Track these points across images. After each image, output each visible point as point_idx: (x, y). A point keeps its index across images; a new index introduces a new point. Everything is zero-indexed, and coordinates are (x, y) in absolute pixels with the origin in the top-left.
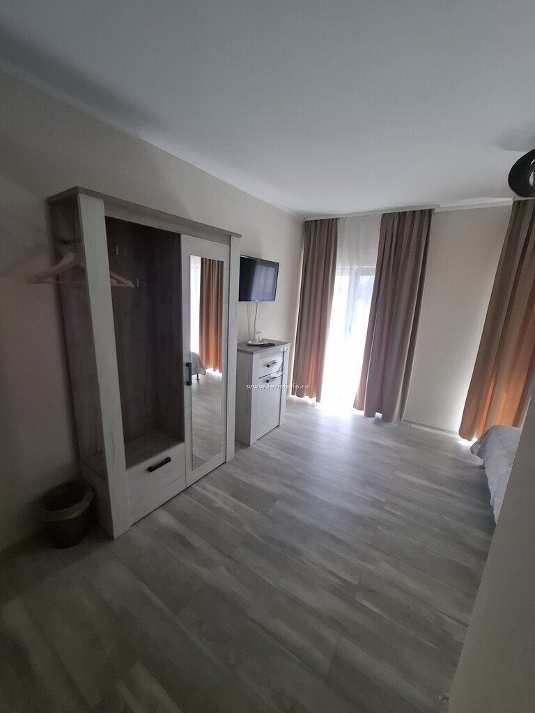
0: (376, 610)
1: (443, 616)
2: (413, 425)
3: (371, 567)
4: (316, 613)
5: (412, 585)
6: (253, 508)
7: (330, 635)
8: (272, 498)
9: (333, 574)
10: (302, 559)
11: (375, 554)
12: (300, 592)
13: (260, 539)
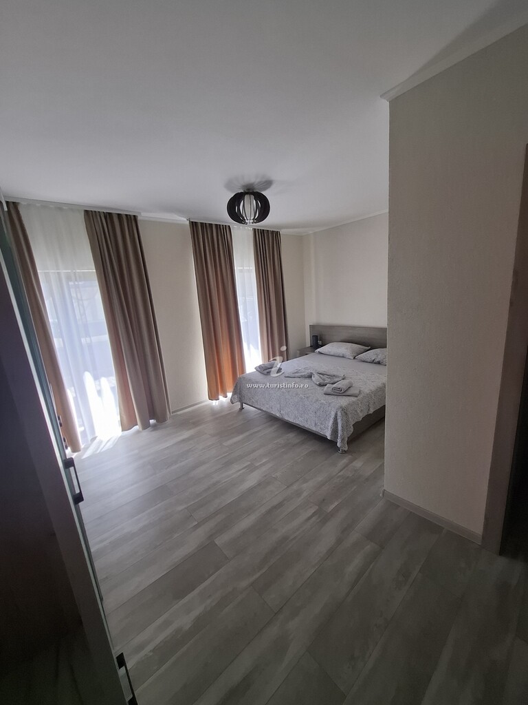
0: (336, 504)
1: (339, 474)
2: (178, 413)
3: (305, 494)
4: (339, 541)
5: (320, 478)
6: (212, 574)
7: (354, 536)
8: (208, 547)
9: (309, 518)
10: (291, 538)
11: (295, 487)
12: (322, 548)
13: (261, 572)
